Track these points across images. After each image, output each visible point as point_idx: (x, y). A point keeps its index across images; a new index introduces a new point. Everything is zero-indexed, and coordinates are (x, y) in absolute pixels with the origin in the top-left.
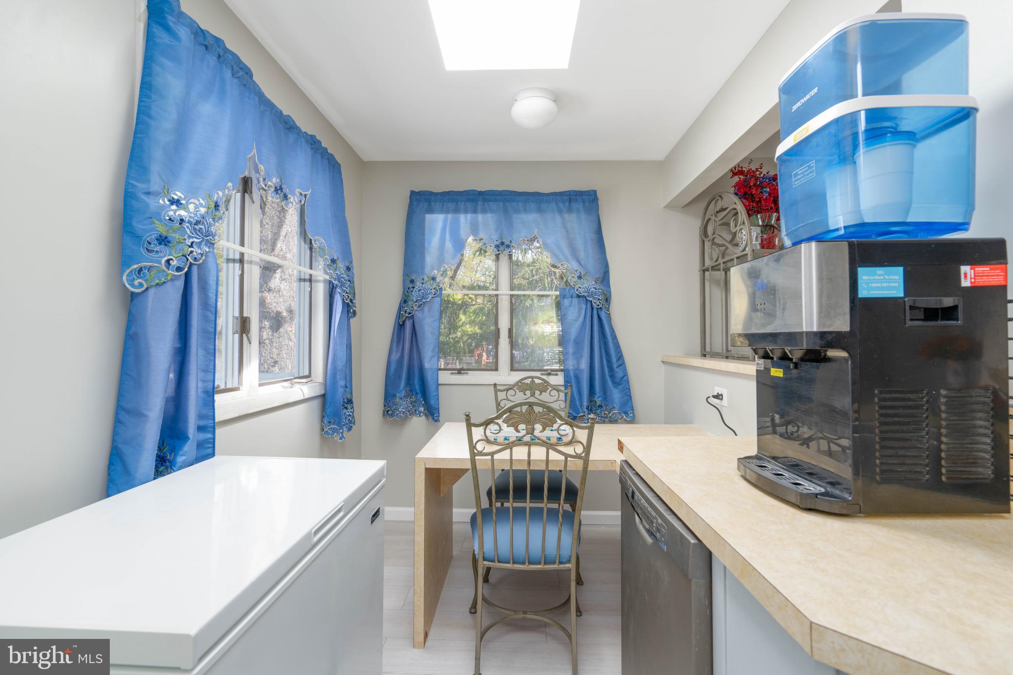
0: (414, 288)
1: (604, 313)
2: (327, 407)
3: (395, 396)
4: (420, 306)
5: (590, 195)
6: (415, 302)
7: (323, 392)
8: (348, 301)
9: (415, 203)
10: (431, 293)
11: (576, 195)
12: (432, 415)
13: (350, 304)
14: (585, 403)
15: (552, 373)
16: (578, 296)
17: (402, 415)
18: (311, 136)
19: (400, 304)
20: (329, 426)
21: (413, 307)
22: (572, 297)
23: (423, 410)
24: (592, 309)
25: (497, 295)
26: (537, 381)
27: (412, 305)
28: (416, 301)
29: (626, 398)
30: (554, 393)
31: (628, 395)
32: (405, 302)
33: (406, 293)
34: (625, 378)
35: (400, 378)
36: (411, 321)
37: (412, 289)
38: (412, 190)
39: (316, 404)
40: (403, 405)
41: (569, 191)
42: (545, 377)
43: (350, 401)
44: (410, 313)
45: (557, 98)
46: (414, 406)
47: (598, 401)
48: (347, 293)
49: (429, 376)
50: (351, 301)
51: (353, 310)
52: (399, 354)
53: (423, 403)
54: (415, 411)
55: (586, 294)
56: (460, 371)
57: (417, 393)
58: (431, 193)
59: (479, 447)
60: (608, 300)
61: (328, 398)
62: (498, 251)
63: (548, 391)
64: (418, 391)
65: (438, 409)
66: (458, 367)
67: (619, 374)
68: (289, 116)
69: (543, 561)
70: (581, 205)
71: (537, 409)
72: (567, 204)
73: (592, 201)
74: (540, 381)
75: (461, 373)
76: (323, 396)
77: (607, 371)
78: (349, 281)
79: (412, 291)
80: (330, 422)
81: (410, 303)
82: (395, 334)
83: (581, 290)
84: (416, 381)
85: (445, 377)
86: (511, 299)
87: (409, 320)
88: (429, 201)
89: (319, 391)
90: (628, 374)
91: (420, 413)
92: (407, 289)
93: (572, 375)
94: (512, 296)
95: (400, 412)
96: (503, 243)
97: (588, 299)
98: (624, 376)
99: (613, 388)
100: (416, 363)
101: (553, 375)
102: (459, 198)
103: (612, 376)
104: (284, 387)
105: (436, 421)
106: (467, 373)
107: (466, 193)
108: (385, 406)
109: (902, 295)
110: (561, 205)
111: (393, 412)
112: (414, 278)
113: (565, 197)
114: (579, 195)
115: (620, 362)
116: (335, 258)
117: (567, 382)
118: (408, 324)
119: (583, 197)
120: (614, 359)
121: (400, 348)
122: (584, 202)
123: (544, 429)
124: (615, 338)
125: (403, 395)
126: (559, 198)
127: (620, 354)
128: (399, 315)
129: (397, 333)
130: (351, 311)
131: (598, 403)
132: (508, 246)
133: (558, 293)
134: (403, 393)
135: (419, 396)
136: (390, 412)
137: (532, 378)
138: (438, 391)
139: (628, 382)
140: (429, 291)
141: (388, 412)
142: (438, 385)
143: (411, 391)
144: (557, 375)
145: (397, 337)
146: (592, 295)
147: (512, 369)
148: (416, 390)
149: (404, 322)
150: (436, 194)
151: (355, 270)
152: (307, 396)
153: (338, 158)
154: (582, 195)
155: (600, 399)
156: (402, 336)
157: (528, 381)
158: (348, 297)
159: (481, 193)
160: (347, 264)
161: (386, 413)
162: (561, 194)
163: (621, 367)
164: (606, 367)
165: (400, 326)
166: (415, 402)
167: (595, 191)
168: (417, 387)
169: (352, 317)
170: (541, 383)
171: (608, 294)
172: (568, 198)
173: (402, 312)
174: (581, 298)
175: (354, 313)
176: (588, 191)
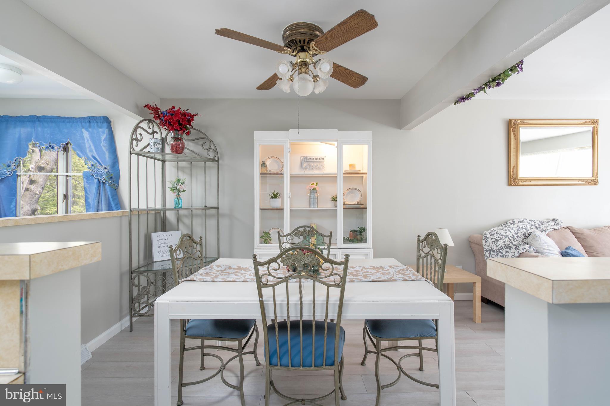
5: (105, 119)
41: (88, 117)
73: (107, 122)
110: (84, 124)
113: (86, 120)
126: (82, 120)
162: (84, 118)
167: (108, 117)
172: (88, 120)
176: (100, 117)
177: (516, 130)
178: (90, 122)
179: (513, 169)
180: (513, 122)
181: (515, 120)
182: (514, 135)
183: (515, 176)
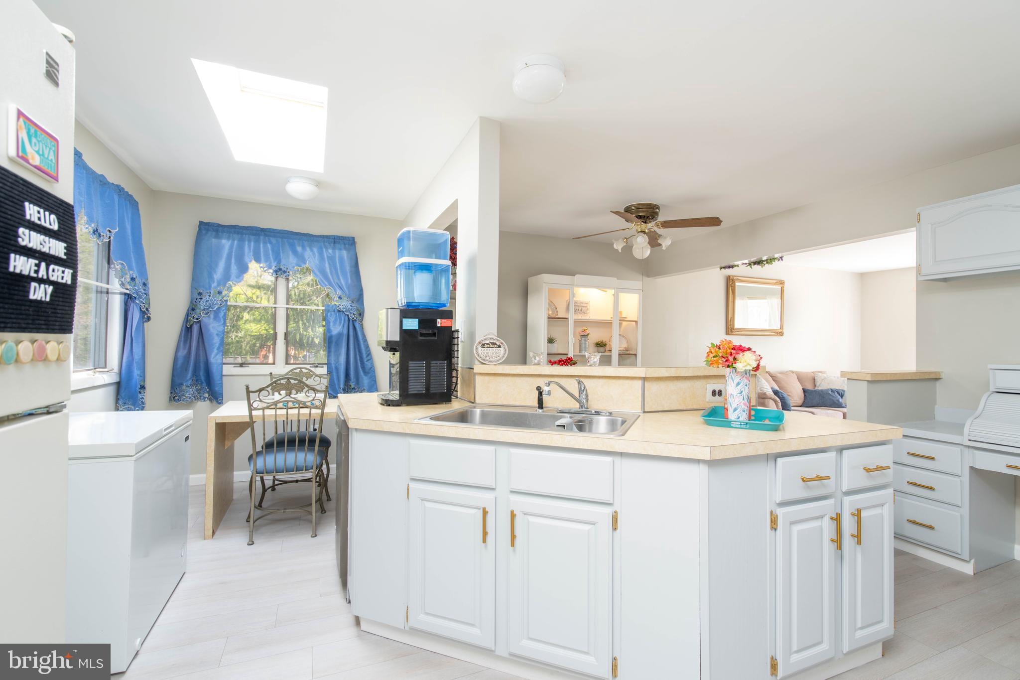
0: (201, 299)
1: (358, 324)
2: (122, 392)
3: (182, 384)
4: (206, 314)
5: (349, 240)
6: (202, 310)
7: (118, 380)
8: (145, 310)
9: (204, 232)
10: (217, 304)
11: (339, 239)
12: (216, 399)
13: (146, 312)
14: (342, 386)
15: (319, 366)
16: (339, 311)
17: (188, 399)
18: (117, 185)
19: (188, 311)
20: (124, 406)
21: (200, 314)
22: (334, 311)
23: (207, 396)
24: (349, 320)
25: (275, 308)
26: (304, 371)
27: (200, 313)
28: (204, 310)
29: (373, 382)
30: (317, 378)
31: (374, 381)
32: (193, 309)
33: (194, 302)
34: (372, 369)
35: (187, 370)
36: (198, 325)
37: (200, 300)
38: (201, 220)
39: (112, 390)
40: (190, 392)
41: (334, 236)
42: (312, 369)
43: (143, 387)
44: (197, 319)
45: (318, 184)
46: (199, 393)
47: (353, 385)
48: (143, 303)
49: (214, 369)
50: (147, 309)
51: (147, 316)
52: (185, 352)
53: (208, 390)
54: (200, 397)
55: (344, 310)
56: (241, 365)
57: (202, 383)
58: (219, 225)
59: (255, 405)
60: (361, 314)
61: (123, 384)
62: (277, 275)
63: (313, 378)
64: (203, 381)
65: (222, 394)
66: (240, 362)
67: (368, 365)
68: (102, 176)
69: (295, 470)
70: (343, 246)
71: (292, 381)
72: (332, 245)
73: (351, 244)
74: (306, 371)
75: (242, 367)
76: (118, 384)
77: (359, 364)
78: (145, 294)
79: (200, 302)
80: (125, 403)
81: (198, 311)
82: (183, 335)
83: (341, 308)
84: (202, 373)
85: (227, 370)
86: (287, 311)
87: (196, 324)
88: (217, 231)
89: (115, 379)
90: (375, 365)
91: (205, 398)
92: (195, 300)
93: (334, 367)
94: (287, 308)
95: (187, 397)
96: (280, 269)
97: (346, 313)
98: (372, 367)
99: (364, 376)
100: (202, 359)
101: (319, 367)
102: (244, 231)
103: (363, 368)
104: (88, 375)
105: (220, 403)
106: (248, 366)
107: (250, 229)
108: (171, 393)
109: (417, 328)
110: (327, 244)
111: (180, 397)
112: (202, 291)
113: (331, 240)
114: (341, 239)
115: (368, 358)
116: (134, 277)
117: (330, 372)
118: (196, 328)
119: (344, 241)
120: (365, 356)
121: (188, 346)
122: (345, 244)
123: (297, 393)
124: (365, 341)
125: (190, 383)
126: (326, 240)
127: (368, 353)
128: (187, 320)
129: (185, 334)
130: (146, 316)
131: (352, 386)
132: (285, 272)
133: (324, 308)
134: (190, 382)
135: (204, 384)
136: (176, 398)
137: (301, 368)
138: (222, 380)
139: (374, 372)
140: (215, 302)
141: (174, 398)
142: (222, 376)
143: (197, 380)
144: (323, 367)
145: (184, 337)
146: (349, 311)
147: (287, 363)
148: (201, 380)
149: (191, 326)
150: (222, 226)
151: (151, 285)
152: (107, 382)
153: (137, 197)
154: (343, 239)
155: (354, 383)
156: (189, 337)
157: (298, 371)
158: (145, 306)
159: (263, 230)
160: (144, 281)
161: (172, 398)
162: (328, 237)
163: (370, 361)
164: (359, 362)
165: (187, 329)
166: (200, 389)
167: (353, 238)
168: (203, 378)
169: (146, 321)
170: (308, 372)
171: (361, 311)
172: (333, 240)
173: (190, 318)
174: (341, 313)
175: (149, 319)
176: (348, 237)
177: (733, 285)
178: (335, 243)
179: (731, 321)
180: (731, 277)
181: (733, 276)
182: (732, 290)
183: (732, 326)
